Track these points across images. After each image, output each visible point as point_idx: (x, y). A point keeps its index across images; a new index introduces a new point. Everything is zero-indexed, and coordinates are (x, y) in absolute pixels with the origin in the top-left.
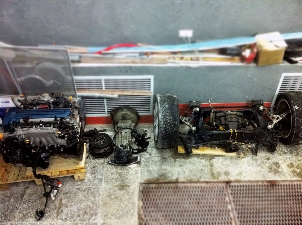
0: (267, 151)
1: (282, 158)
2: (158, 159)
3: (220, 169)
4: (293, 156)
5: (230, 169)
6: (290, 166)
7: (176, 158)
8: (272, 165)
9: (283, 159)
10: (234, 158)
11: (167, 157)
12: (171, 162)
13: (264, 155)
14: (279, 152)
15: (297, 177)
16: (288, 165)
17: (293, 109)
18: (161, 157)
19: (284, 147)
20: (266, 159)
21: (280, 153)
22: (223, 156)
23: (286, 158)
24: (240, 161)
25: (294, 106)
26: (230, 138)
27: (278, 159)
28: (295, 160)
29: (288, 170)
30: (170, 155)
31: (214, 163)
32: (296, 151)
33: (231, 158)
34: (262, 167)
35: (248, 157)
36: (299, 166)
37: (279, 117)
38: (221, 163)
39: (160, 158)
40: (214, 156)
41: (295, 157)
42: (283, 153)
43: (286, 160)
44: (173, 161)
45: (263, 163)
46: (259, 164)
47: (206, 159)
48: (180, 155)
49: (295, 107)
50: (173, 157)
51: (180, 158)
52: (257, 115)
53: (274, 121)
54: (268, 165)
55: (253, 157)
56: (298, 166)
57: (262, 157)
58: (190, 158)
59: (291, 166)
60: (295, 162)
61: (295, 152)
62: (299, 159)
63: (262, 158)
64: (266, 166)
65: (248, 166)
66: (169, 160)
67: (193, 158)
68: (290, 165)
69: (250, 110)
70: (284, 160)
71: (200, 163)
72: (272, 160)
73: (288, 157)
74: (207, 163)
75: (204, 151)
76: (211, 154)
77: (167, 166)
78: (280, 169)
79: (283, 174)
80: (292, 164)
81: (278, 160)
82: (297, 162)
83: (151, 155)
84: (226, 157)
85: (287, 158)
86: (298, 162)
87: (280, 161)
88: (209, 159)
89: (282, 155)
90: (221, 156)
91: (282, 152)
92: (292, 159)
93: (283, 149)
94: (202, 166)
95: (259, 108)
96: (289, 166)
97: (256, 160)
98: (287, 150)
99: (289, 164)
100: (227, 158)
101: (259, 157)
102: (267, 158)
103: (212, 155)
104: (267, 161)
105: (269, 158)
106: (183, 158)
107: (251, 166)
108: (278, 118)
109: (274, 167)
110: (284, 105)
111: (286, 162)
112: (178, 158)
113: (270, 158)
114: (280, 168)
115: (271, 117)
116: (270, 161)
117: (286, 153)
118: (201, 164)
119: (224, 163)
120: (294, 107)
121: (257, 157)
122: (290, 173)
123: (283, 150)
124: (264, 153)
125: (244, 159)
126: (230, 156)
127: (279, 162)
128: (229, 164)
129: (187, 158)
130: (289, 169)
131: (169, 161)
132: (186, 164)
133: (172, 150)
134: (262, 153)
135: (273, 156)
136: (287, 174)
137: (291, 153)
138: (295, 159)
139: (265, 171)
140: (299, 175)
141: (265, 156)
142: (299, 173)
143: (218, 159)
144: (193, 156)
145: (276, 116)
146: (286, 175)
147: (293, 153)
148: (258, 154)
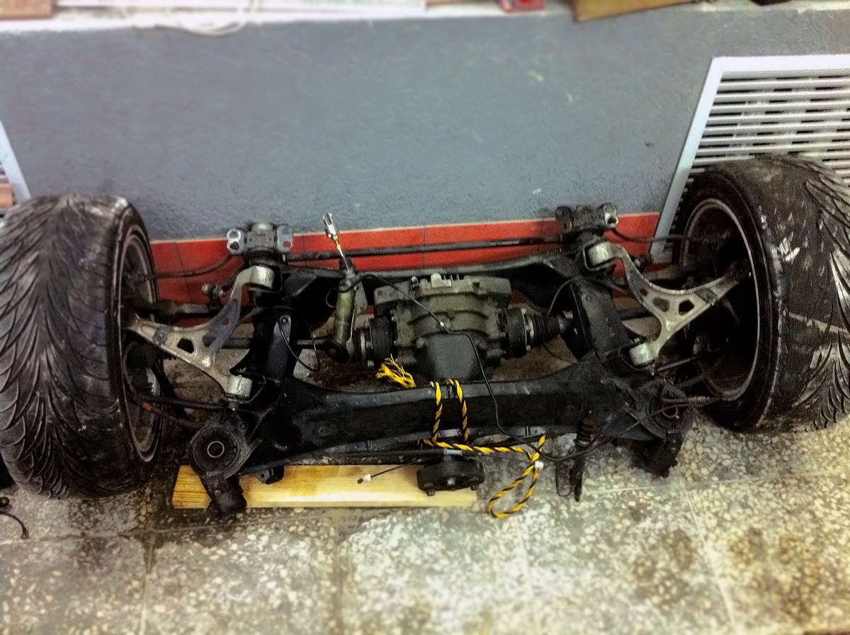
0: (632, 466)
1: (706, 504)
2: (61, 551)
3: (384, 595)
4: (761, 486)
5: (435, 593)
6: (746, 551)
7: (161, 542)
8: (653, 548)
9: (714, 510)
10: (463, 517)
11: (111, 538)
12: (125, 568)
13: (617, 489)
14: (694, 466)
15: (783, 620)
16: (736, 544)
17: (769, 259)
18: (82, 540)
19: (717, 435)
20: (625, 517)
21: (697, 472)
22: (409, 510)
23: (725, 505)
24: (493, 533)
25: (773, 243)
26: (436, 426)
27: (687, 509)
28: (773, 510)
29: (735, 579)
30: (132, 525)
31: (358, 559)
32: (778, 457)
33: (452, 518)
34: (603, 567)
35: (537, 506)
36: (792, 544)
37: (692, 299)
38: (392, 558)
39: (70, 546)
40: (366, 514)
41: (770, 495)
42: (711, 474)
43: (727, 516)
44: (137, 564)
45: (610, 542)
46: (588, 549)
47: (318, 537)
48: (185, 524)
49: (779, 253)
50: (143, 538)
51: (179, 543)
52: (577, 290)
53: (668, 323)
54: (633, 551)
55: (563, 508)
56: (784, 545)
57: (608, 505)
58: (236, 535)
59: (751, 551)
60: (773, 520)
61: (773, 462)
62: (792, 501)
63: (606, 510)
64: (624, 560)
65: (531, 564)
66: (119, 555)
67: (252, 537)
68: (747, 543)
69: (545, 261)
70: (716, 514)
71: (284, 563)
72: (655, 521)
73: (738, 492)
74: (323, 561)
75: (313, 488)
76: (351, 505)
77: (97, 595)
78: (694, 573)
79: (708, 604)
80: (756, 540)
81: (686, 518)
82: (780, 523)
83: (25, 530)
84: (423, 512)
85: (730, 505)
86: (785, 522)
87: (699, 521)
88: (332, 532)
89: (707, 487)
90: (400, 513)
91: (707, 465)
92: (759, 507)
93: (715, 450)
94: (288, 580)
95: (591, 250)
96: (741, 553)
97: (576, 524)
98: (732, 454)
99: (741, 540)
100: (430, 519)
101: (593, 505)
102: (631, 508)
103: (352, 508)
104: (628, 528)
105: (640, 505)
106: (200, 536)
107: (544, 564)
108: (685, 307)
109: (664, 560)
110: (721, 234)
111: (728, 525)
112: (172, 539)
113: (644, 506)
114: (696, 566)
115: (648, 302)
116: (646, 524)
117: (727, 469)
118: (284, 573)
119: (412, 553)
120: (774, 252)
121: (584, 505)
122: (743, 596)
123: (714, 457)
124: (617, 477)
125: (513, 520)
126: (445, 509)
127: (690, 533)
128: (436, 560)
129: (220, 537)
130: (742, 571)
131: (119, 562)
132: (205, 577)
133: (148, 491)
134: (608, 481)
135: (660, 492)
136: (729, 604)
137: (750, 470)
138: (773, 505)
139: (619, 589)
140: (790, 605)
141: (623, 495)
142: (791, 592)
143: (379, 530)
144: (255, 523)
145: (675, 295)
146: (725, 611)
147: (760, 468)
148: (588, 486)
